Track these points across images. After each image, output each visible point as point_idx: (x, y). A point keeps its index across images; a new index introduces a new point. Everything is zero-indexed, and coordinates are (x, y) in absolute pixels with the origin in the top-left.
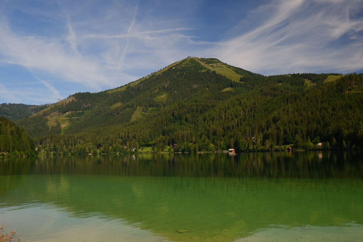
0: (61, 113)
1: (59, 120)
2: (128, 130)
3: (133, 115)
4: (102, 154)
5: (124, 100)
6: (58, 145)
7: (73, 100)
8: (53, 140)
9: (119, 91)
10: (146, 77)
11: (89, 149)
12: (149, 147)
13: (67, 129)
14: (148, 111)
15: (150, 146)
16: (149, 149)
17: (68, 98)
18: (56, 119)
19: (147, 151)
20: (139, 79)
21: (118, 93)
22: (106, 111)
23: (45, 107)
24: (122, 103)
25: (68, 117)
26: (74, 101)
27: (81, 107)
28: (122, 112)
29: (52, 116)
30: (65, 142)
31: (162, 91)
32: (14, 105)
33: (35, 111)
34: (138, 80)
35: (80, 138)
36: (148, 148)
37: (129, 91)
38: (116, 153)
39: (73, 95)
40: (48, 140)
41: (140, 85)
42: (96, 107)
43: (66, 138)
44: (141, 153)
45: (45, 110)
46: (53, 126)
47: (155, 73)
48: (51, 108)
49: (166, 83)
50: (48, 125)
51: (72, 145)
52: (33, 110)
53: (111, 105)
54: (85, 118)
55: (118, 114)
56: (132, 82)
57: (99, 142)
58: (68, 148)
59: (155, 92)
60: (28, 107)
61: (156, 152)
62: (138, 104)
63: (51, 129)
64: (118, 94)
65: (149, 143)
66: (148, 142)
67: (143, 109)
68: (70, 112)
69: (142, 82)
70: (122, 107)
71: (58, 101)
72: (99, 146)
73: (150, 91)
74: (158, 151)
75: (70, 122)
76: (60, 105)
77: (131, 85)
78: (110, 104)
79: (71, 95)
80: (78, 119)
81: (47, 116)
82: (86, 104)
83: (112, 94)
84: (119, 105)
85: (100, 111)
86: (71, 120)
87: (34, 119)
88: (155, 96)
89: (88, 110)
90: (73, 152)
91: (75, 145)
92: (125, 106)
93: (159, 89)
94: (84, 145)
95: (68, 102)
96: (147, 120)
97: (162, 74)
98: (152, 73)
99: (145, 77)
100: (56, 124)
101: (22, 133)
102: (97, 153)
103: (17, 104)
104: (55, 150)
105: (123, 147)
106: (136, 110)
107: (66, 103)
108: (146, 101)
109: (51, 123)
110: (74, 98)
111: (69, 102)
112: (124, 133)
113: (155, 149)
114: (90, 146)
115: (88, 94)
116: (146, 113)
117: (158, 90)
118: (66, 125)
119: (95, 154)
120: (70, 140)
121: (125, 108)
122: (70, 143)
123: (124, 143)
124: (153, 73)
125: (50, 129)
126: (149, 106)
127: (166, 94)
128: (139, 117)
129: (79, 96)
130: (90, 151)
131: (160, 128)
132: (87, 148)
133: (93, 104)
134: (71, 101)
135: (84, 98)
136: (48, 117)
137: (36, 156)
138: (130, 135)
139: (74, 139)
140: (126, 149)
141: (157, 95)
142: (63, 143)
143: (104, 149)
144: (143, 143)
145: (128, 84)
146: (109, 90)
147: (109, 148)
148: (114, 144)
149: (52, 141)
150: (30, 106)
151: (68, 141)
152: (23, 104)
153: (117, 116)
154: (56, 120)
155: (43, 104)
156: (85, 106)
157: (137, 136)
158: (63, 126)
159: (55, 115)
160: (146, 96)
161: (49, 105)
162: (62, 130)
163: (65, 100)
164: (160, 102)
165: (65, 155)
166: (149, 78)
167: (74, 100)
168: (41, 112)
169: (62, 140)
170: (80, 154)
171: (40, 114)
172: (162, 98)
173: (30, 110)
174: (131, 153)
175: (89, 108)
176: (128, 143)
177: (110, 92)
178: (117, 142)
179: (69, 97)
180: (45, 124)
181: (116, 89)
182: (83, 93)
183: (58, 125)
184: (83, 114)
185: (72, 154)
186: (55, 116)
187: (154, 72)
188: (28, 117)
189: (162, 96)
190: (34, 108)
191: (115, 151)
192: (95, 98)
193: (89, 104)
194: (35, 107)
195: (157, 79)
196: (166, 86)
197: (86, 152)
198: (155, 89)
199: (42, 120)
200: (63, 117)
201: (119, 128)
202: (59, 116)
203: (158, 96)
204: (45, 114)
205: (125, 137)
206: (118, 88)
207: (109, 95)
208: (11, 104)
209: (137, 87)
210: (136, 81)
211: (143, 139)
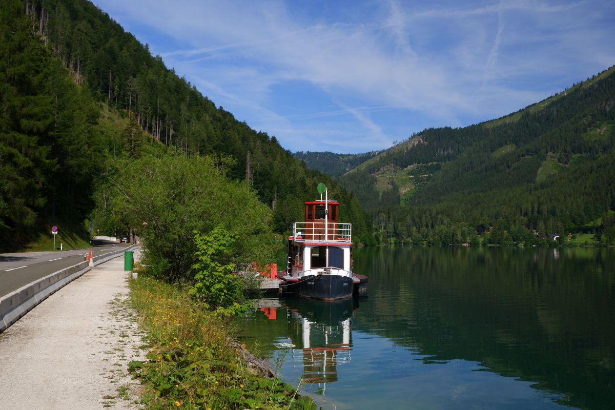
0: (398, 167)
1: (395, 180)
2: (539, 198)
3: (539, 168)
4: (489, 245)
5: (520, 140)
6: (402, 225)
7: (419, 142)
8: (391, 216)
9: (508, 122)
10: (561, 93)
11: (463, 234)
12: (587, 233)
13: (410, 197)
14: (570, 162)
15: (590, 232)
16: (587, 238)
17: (410, 139)
18: (390, 178)
19: (584, 242)
20: (548, 99)
21: (505, 126)
22: (484, 162)
23: (368, 156)
24: (514, 146)
25: (412, 174)
26: (421, 144)
27: (435, 155)
28: (517, 163)
29: (383, 173)
30: (413, 220)
31: (598, 120)
32: (316, 154)
33: (351, 164)
34: (544, 100)
35: (442, 212)
36: (585, 235)
37: (529, 123)
38: (518, 243)
39: (420, 134)
40: (383, 216)
41: (552, 110)
42: (464, 155)
43: (416, 213)
44: (571, 246)
45: (371, 161)
46: (386, 191)
47: (581, 84)
48: (381, 159)
49: (608, 103)
50: (378, 190)
51: (427, 226)
52: (347, 162)
53: (492, 151)
54: (444, 176)
55: (509, 167)
56: (533, 105)
57: (481, 222)
58: (421, 231)
59: (585, 122)
60: (338, 158)
61: (605, 244)
62: (549, 148)
63: (382, 197)
64: (505, 128)
65: (586, 225)
66: (582, 223)
67: (561, 157)
68: (414, 164)
69: (553, 104)
70: (515, 153)
71: (393, 145)
72: (481, 229)
73: (572, 120)
74: (610, 242)
75: (415, 184)
76: (396, 151)
77: (532, 111)
78: (491, 148)
79: (416, 133)
80: (429, 178)
81: (374, 173)
82: (444, 150)
83: (494, 130)
84: (508, 149)
85: (471, 163)
86: (417, 181)
87: (352, 178)
88: (585, 131)
89: (449, 160)
90: (431, 239)
91: (433, 227)
92: (522, 151)
93: (593, 116)
94: (453, 227)
95: (411, 146)
96: (574, 178)
97: (596, 86)
98: (574, 85)
99: (559, 93)
100: (390, 187)
101: (352, 201)
102: (478, 243)
103: (320, 153)
104: (396, 234)
105: (532, 232)
106: (544, 159)
107: (407, 148)
108: (566, 141)
109: (382, 184)
110: (421, 140)
111: (413, 146)
112: (530, 205)
113: (603, 237)
114: (464, 228)
115: (448, 130)
116: (566, 165)
117: (590, 118)
118: (408, 189)
119: (474, 245)
120: (424, 216)
121: (523, 156)
122: (424, 223)
123: (532, 224)
124: (576, 84)
125: (380, 197)
126: (573, 151)
127: (609, 125)
128: (552, 173)
129: (430, 134)
130: (464, 239)
131: (607, 194)
132: (459, 233)
133: (456, 149)
134: (417, 145)
135: (439, 139)
136: (376, 175)
137: (377, 245)
138: (544, 208)
139: (431, 215)
140: (537, 236)
141: (589, 129)
142: (411, 222)
143: (493, 234)
144: (573, 226)
145: (526, 108)
146: (487, 122)
147: (502, 233)
148: (513, 226)
149: (389, 217)
150: (341, 155)
151: (420, 218)
152: (330, 153)
153: (508, 171)
154: (391, 180)
155: (365, 152)
156: (442, 153)
157: (558, 211)
158: (403, 191)
159: (388, 170)
160: (566, 131)
161: (375, 153)
162: (401, 198)
163: (405, 143)
164: (596, 141)
165: (416, 244)
166: (568, 95)
167: (422, 142)
168: (363, 166)
169: (408, 217)
170: (444, 244)
171: (362, 169)
172: (600, 135)
173: (343, 163)
174: (550, 245)
175: (449, 157)
176: (541, 224)
177: (490, 125)
178: (517, 222)
179: (413, 137)
180: (372, 188)
181: (500, 119)
182: (438, 128)
183: (394, 188)
184: (438, 168)
185: (429, 243)
186: (388, 172)
187: (579, 82)
188: (340, 175)
189: (599, 130)
190: (349, 159)
191: (514, 241)
192: (460, 138)
193: (450, 149)
194: (351, 157)
195: (586, 96)
196: (608, 109)
197: (457, 241)
198: (585, 116)
199: (365, 180)
200: (403, 175)
201: (517, 195)
202: (396, 172)
203: (591, 130)
204: (371, 170)
205: (532, 211)
206: (505, 117)
207: (487, 130)
208: (311, 153)
209: (544, 113)
210: (540, 102)
211: (571, 216)
